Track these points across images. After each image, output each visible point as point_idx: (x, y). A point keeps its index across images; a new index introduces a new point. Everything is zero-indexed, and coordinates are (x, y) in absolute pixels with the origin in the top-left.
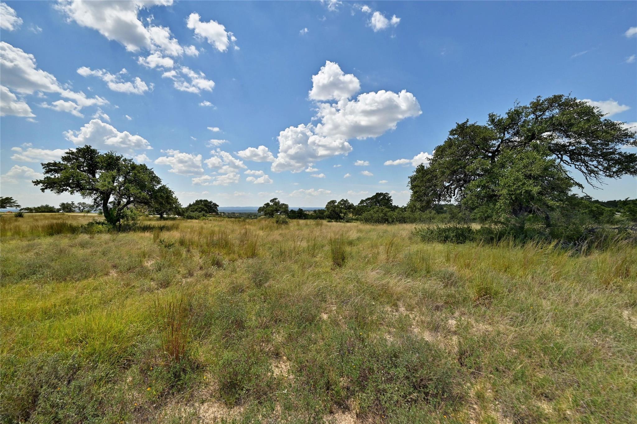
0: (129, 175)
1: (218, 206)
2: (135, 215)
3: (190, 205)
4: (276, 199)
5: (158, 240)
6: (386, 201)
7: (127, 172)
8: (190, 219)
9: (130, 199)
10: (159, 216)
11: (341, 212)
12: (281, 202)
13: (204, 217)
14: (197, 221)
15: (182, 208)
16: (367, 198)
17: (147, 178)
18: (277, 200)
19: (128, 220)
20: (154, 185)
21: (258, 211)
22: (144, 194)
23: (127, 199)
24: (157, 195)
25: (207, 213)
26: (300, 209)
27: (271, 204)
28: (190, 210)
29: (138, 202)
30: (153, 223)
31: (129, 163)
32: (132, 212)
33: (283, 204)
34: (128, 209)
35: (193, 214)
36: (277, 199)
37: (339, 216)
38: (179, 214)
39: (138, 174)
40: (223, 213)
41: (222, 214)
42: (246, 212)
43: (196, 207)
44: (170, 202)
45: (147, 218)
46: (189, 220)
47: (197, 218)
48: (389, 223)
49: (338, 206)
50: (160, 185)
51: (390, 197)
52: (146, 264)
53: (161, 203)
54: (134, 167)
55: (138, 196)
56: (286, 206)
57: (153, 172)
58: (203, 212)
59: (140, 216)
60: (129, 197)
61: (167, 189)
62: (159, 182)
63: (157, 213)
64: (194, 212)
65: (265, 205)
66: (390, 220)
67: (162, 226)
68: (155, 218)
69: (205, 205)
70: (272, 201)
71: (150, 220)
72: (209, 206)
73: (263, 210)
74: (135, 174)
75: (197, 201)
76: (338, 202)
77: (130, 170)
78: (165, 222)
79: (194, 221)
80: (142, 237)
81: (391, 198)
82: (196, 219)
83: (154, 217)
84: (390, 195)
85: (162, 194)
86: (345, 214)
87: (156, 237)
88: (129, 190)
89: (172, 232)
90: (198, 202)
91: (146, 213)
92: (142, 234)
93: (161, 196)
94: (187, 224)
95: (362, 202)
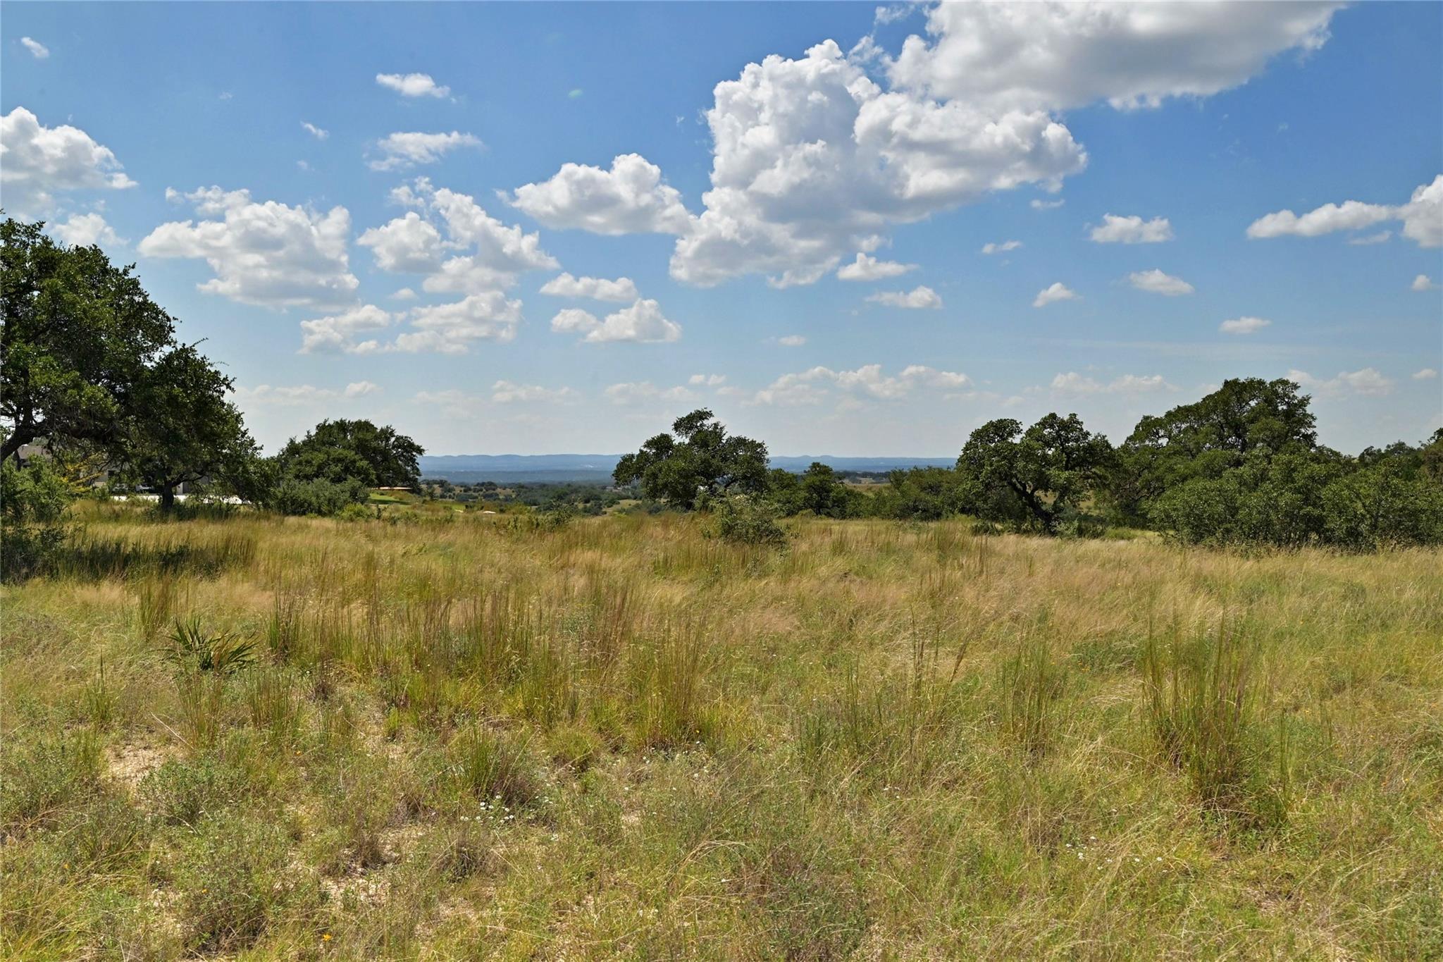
0: (28, 303)
1: (420, 451)
2: (51, 492)
3: (293, 449)
4: (702, 415)
5: (167, 630)
6: (1278, 424)
7: (18, 285)
8: (294, 513)
9: (29, 417)
10: (155, 498)
11: (1043, 483)
12: (731, 432)
13: (359, 506)
14: (328, 523)
15: (260, 463)
16: (1172, 407)
17: (107, 313)
18: (708, 422)
19: (18, 517)
20: (140, 349)
21: (617, 474)
22: (96, 390)
23: (15, 415)
24: (151, 398)
25: (370, 484)
26: (815, 465)
27: (679, 439)
28: (293, 468)
29: (64, 430)
30: (136, 534)
31: (25, 245)
32: (37, 477)
33: (741, 442)
34: (21, 464)
35: (305, 490)
36: (709, 414)
37: (1035, 505)
38: (246, 489)
39: (69, 296)
40: (442, 484)
41: (438, 490)
42: (547, 479)
43: (320, 457)
44: (213, 434)
45: (103, 507)
46: (292, 520)
47: (328, 509)
48: (1328, 541)
49: (1027, 452)
50: (168, 349)
51: (1304, 402)
52: (116, 769)
53: (170, 438)
54: (49, 259)
55: (67, 400)
56: (756, 450)
57: (135, 283)
58: (352, 482)
59: (73, 497)
60: (26, 408)
61: (201, 365)
62: (161, 332)
63: (148, 483)
64: (308, 478)
65: (649, 444)
66: (1336, 524)
67: (173, 550)
68: (139, 510)
69: (362, 447)
70: (682, 425)
71: (116, 517)
72: (375, 450)
73: (639, 473)
74: (56, 296)
75: (322, 428)
76: (1025, 428)
77: (30, 275)
78: (185, 526)
79: (316, 523)
80: (86, 605)
81: (1309, 409)
82: (320, 513)
83: (133, 504)
84: (1299, 394)
85: (177, 390)
86: (1064, 491)
87: (156, 613)
88: (25, 373)
89: (223, 582)
90: (329, 433)
91: (99, 485)
92: (87, 593)
93: (172, 400)
94: (283, 540)
95: (1148, 427)
